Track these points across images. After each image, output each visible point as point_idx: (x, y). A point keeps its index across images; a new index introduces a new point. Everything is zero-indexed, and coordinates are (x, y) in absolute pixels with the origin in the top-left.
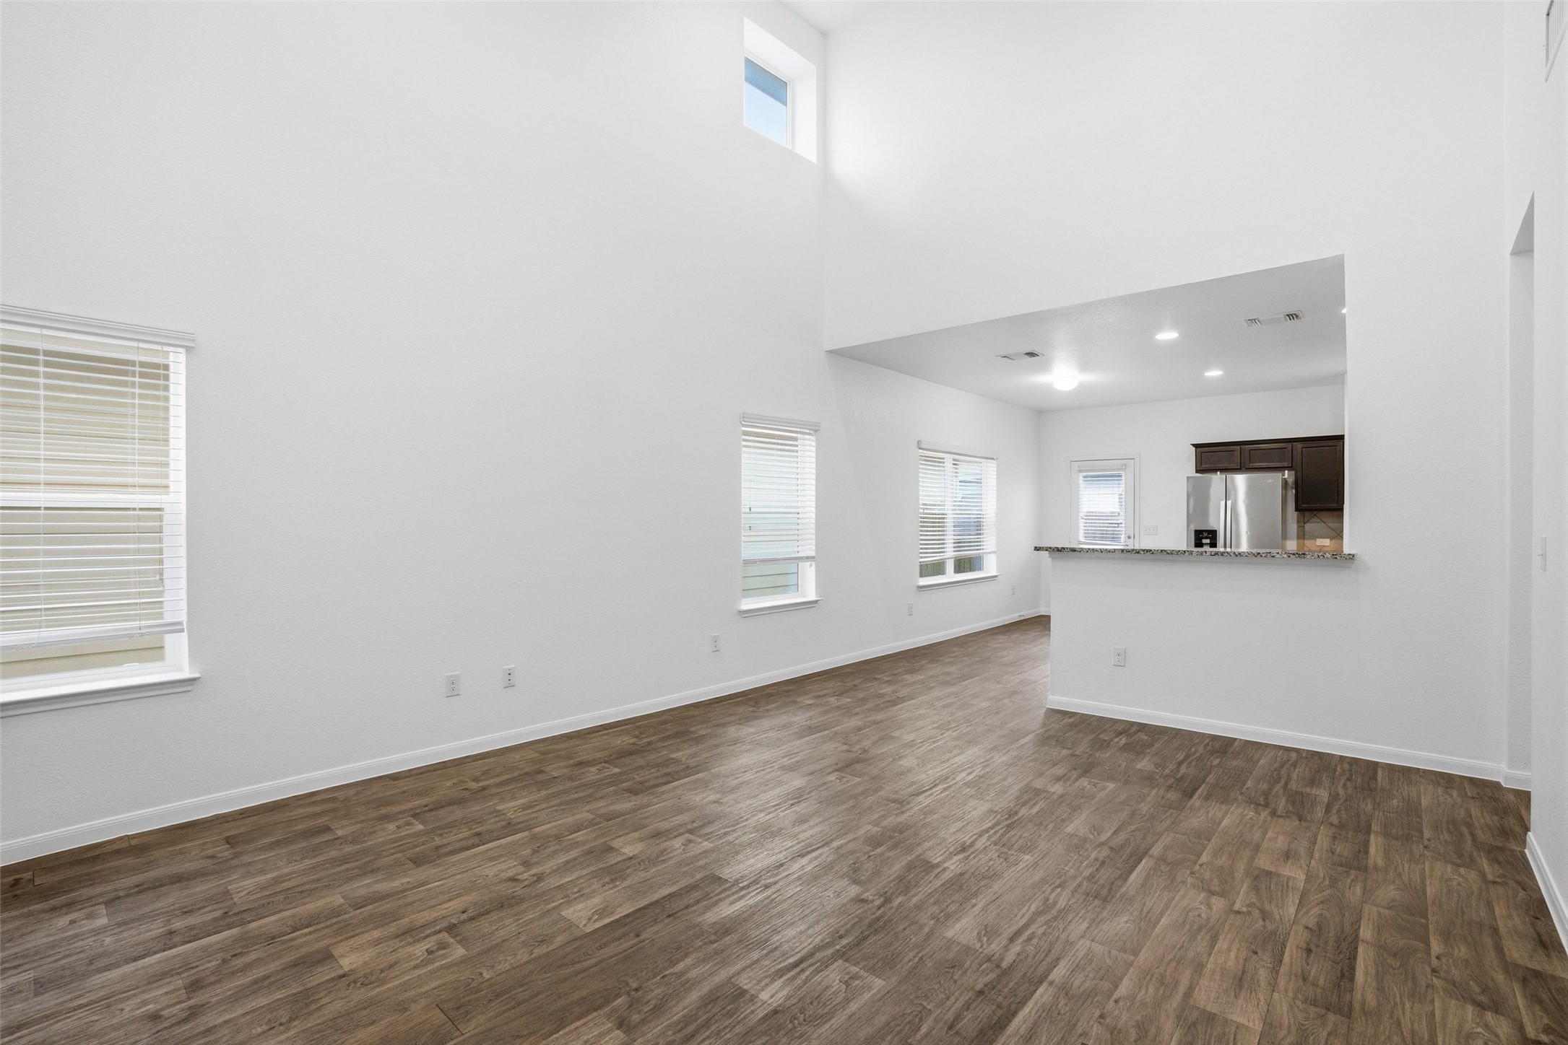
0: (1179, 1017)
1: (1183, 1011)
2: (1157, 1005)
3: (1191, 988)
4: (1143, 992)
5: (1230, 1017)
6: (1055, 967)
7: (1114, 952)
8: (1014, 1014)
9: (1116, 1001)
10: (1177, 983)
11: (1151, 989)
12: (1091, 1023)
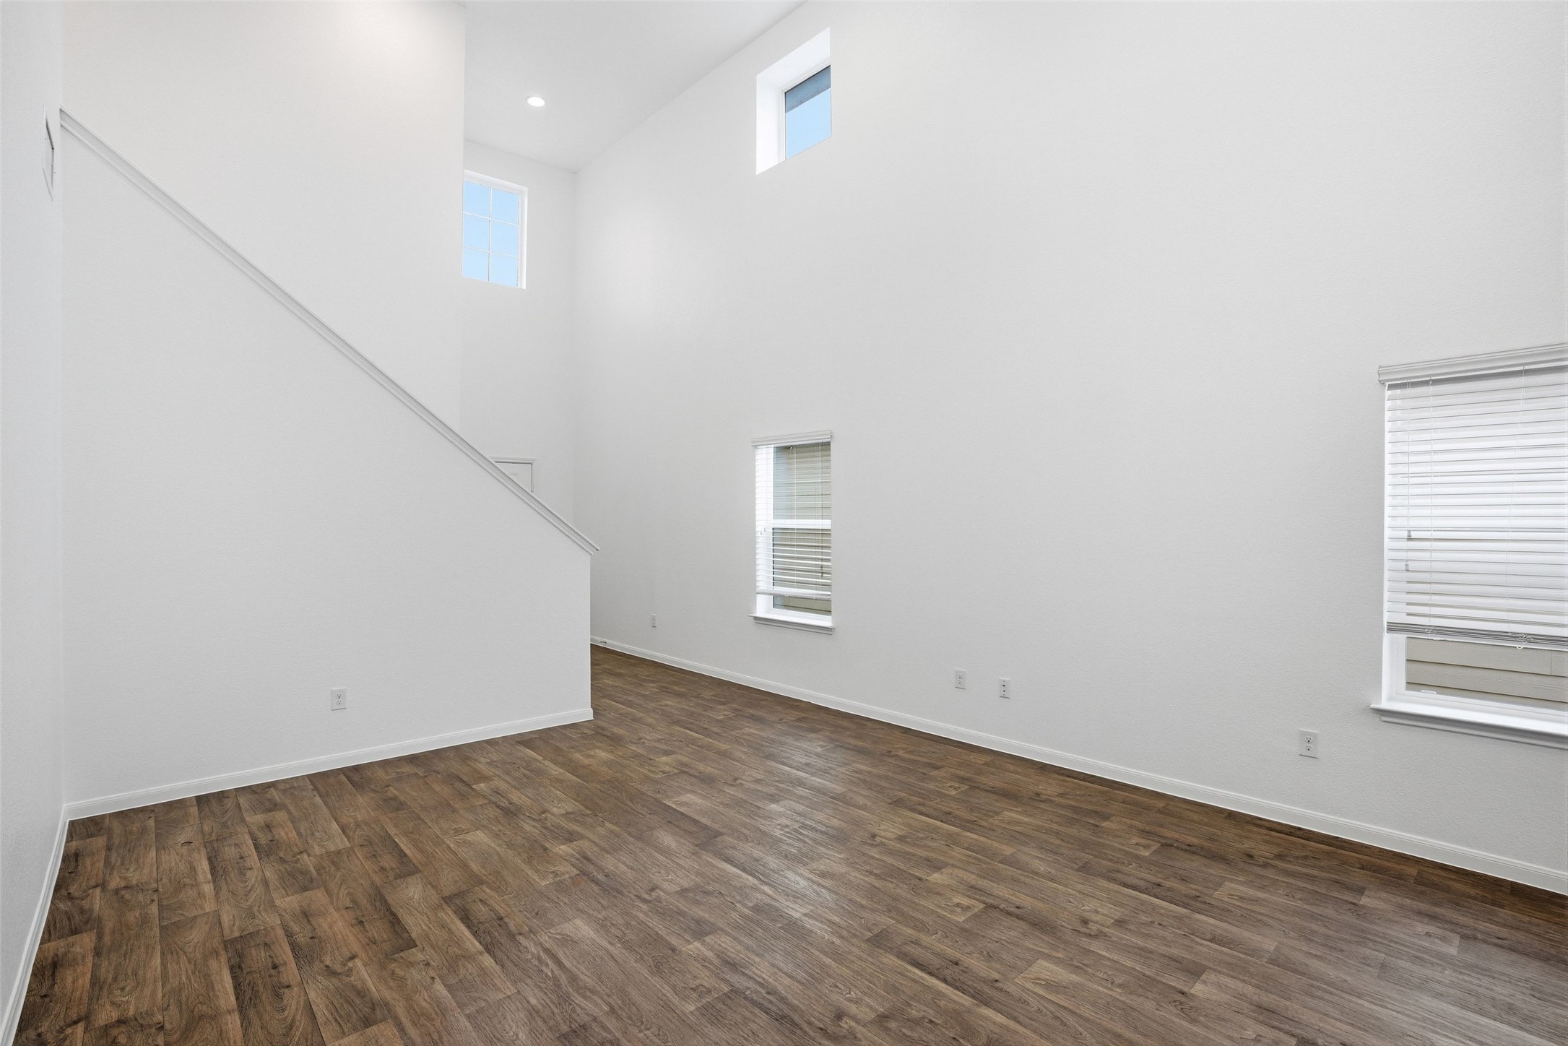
0: (387, 1004)
1: (389, 1011)
2: (408, 999)
3: (401, 1029)
4: (426, 997)
5: (355, 1036)
6: (496, 961)
7: (483, 1004)
8: (468, 927)
9: (433, 978)
10: (414, 1024)
11: (424, 1004)
12: (428, 957)
